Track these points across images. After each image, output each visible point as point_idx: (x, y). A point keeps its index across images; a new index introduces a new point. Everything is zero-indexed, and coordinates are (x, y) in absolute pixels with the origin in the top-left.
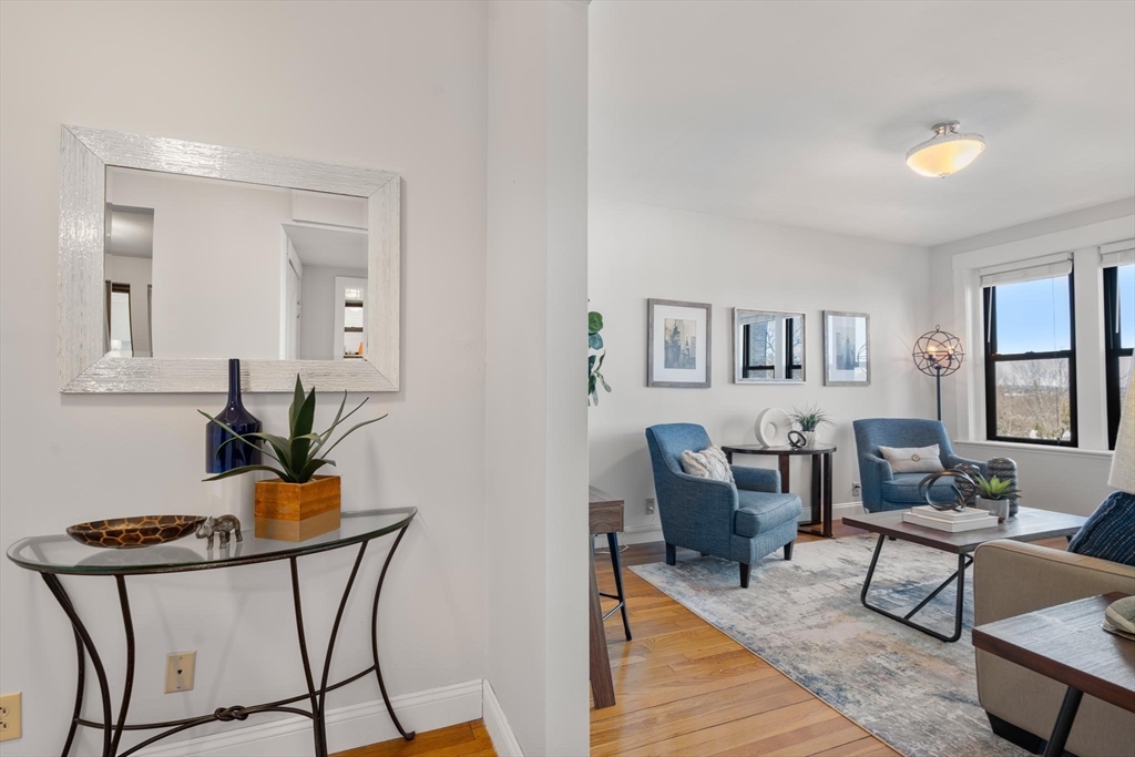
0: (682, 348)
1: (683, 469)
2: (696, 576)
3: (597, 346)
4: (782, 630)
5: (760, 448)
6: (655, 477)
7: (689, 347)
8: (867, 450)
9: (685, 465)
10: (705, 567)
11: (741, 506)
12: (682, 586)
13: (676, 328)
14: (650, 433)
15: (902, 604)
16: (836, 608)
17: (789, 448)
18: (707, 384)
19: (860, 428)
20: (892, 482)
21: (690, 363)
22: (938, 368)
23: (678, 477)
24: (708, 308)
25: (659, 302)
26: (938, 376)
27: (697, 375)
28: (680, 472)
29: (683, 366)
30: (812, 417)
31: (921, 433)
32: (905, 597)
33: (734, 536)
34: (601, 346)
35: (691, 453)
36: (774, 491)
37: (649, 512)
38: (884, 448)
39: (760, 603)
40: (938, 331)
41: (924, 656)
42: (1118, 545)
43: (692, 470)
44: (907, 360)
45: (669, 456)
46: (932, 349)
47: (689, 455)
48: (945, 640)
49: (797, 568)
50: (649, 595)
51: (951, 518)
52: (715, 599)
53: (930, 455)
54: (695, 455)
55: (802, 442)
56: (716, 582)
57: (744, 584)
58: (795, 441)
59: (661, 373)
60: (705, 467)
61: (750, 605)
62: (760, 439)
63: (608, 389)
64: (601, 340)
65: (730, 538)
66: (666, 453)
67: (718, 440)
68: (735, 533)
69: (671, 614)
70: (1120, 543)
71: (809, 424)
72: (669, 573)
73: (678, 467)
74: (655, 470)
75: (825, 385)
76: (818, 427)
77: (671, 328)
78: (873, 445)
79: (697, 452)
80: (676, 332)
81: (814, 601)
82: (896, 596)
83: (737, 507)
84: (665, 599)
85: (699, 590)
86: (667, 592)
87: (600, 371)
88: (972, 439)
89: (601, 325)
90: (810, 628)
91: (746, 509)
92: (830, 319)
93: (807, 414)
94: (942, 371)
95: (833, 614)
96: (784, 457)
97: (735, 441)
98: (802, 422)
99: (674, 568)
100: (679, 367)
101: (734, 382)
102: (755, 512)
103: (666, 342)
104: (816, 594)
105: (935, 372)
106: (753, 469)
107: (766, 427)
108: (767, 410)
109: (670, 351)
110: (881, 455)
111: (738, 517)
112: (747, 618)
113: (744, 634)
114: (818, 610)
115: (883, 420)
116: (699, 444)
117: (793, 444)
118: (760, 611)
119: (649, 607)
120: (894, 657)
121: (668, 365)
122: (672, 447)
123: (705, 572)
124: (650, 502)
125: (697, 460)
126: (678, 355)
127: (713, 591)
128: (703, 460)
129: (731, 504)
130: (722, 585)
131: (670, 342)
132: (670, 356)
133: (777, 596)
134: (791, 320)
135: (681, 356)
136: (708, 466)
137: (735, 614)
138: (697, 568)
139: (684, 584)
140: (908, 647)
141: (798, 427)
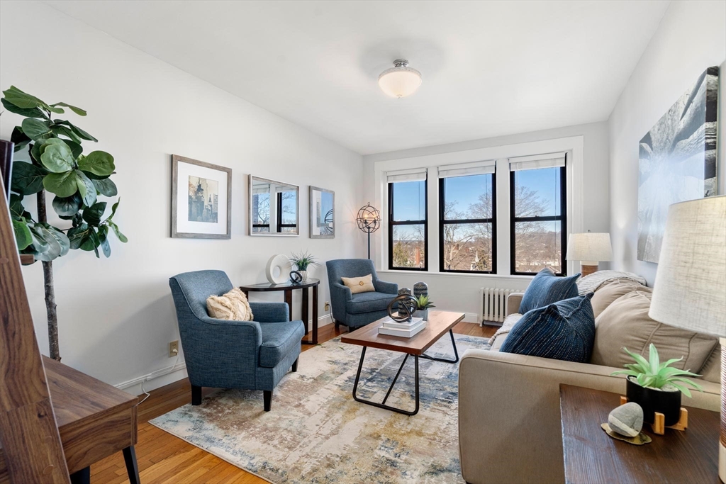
0: (206, 204)
1: (208, 313)
2: (222, 411)
3: (108, 192)
4: (307, 450)
5: (268, 286)
6: (180, 324)
7: (212, 203)
8: (335, 280)
9: (210, 309)
10: (230, 398)
11: (264, 341)
12: (210, 429)
13: (200, 186)
14: (174, 283)
15: (375, 390)
16: (339, 408)
17: (290, 284)
18: (227, 236)
19: (330, 266)
20: (353, 301)
21: (213, 217)
22: (369, 228)
23: (204, 322)
24: (229, 172)
25: (183, 159)
26: (369, 233)
27: (219, 227)
28: (206, 317)
29: (207, 220)
30: (305, 260)
31: (362, 267)
32: (374, 384)
33: (259, 369)
34: (115, 194)
35: (216, 297)
36: (285, 321)
37: (172, 354)
38: (345, 279)
39: (283, 425)
40: (369, 206)
41: (404, 434)
42: (541, 346)
43: (217, 313)
44: (352, 222)
45: (195, 302)
46: (366, 216)
47: (214, 301)
48: (409, 414)
49: (302, 377)
50: (174, 454)
51: (408, 327)
52: (244, 434)
53: (367, 281)
54: (220, 299)
55: (299, 279)
56: (242, 413)
57: (267, 408)
58: (294, 278)
59: (183, 224)
60: (230, 309)
61: (276, 429)
62: (269, 278)
63: (123, 239)
64: (114, 187)
65: (255, 371)
66: (192, 301)
67: (237, 281)
68: (259, 366)
69: (202, 471)
70: (543, 343)
71: (303, 265)
72: (196, 415)
73: (204, 312)
74: (179, 318)
75: (310, 237)
76: (309, 267)
77: (195, 184)
78: (338, 277)
79: (221, 295)
80: (200, 189)
81: (322, 407)
82: (369, 384)
83: (260, 342)
84: (193, 452)
85: (227, 429)
86: (194, 443)
87: (113, 220)
88: (382, 270)
89: (113, 167)
90: (327, 438)
91: (269, 343)
92: (314, 192)
93: (300, 258)
94: (371, 230)
95: (338, 416)
96: (288, 291)
97: (250, 282)
98: (298, 264)
99: (200, 407)
100: (202, 220)
101: (249, 234)
102: (276, 344)
103: (190, 197)
104: (323, 400)
105: (367, 230)
106: (268, 304)
107: (274, 270)
108: (275, 256)
109: (194, 205)
110: (343, 283)
111: (263, 352)
112: (275, 446)
113: (277, 470)
114: (327, 416)
115: (343, 260)
116: (223, 288)
117: (293, 281)
118: (285, 434)
119: (175, 471)
120: (388, 445)
121: (191, 218)
122: (196, 294)
123: (231, 403)
124: (174, 345)
125: (222, 304)
126: (200, 208)
127: (241, 424)
128: (228, 303)
129: (256, 341)
130: (248, 413)
131: (194, 197)
132: (194, 210)
133: (295, 411)
134: (281, 193)
135: (205, 211)
136: (233, 307)
137: (265, 445)
138: (223, 401)
139: (211, 426)
140: (393, 430)
141: (296, 268)
